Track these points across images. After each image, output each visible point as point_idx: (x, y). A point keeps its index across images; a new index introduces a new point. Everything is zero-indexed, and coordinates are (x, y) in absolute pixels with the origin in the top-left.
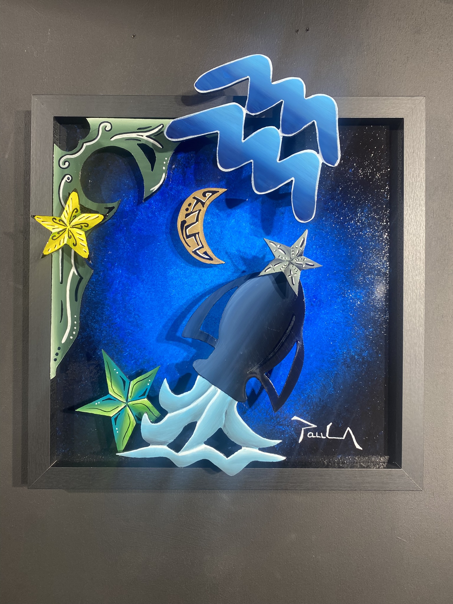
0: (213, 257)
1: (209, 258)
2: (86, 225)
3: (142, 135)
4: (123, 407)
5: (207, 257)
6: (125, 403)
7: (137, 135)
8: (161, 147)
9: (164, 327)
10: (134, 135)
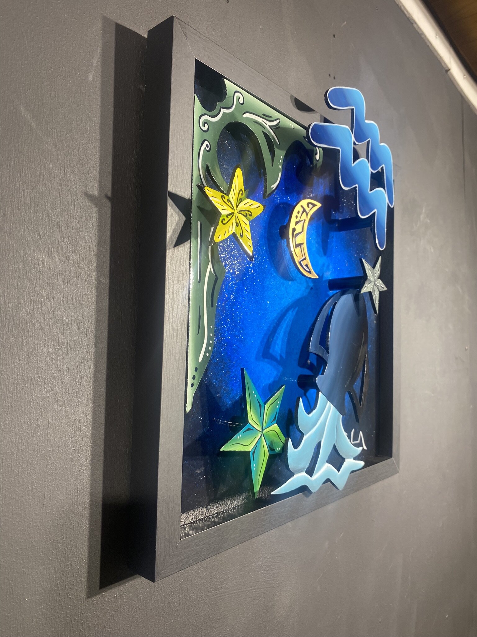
0: (312, 270)
1: (309, 271)
2: (250, 214)
3: (266, 123)
4: (259, 437)
5: (308, 270)
6: (261, 432)
7: (263, 121)
8: (279, 143)
9: (261, 342)
10: (260, 120)
